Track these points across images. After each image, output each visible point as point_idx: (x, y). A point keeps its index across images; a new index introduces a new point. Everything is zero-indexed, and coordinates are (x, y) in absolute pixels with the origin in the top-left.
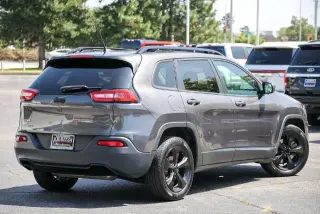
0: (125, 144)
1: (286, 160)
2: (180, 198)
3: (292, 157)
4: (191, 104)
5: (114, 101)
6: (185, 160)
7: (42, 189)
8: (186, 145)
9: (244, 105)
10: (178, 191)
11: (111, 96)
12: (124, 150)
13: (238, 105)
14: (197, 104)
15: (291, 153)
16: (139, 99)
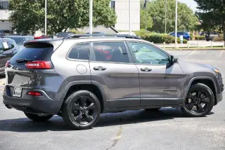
0: (42, 94)
6: (92, 104)
9: (149, 71)
11: (35, 65)
12: (41, 98)
14: (103, 70)
16: (52, 67)
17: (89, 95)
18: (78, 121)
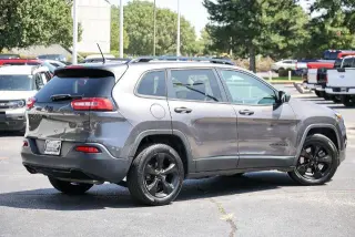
0: (100, 150)
1: (313, 170)
3: (321, 167)
4: (179, 112)
5: (89, 109)
6: (172, 166)
7: (57, 191)
9: (250, 114)
11: (88, 104)
13: (243, 114)
14: (188, 112)
15: (319, 163)
16: (116, 107)
17: (167, 151)
18: (153, 192)
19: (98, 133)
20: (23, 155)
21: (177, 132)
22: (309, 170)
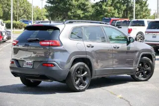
0: (55, 65)
1: (143, 74)
2: (83, 90)
3: (146, 72)
4: (89, 47)
5: (49, 46)
6: (86, 73)
8: (86, 66)
9: (118, 48)
10: (82, 87)
11: (48, 43)
12: (54, 68)
13: (115, 48)
14: (92, 47)
15: (145, 71)
16: (61, 44)
19: (53, 57)
20: (11, 68)
21: (88, 57)
22: (141, 74)
